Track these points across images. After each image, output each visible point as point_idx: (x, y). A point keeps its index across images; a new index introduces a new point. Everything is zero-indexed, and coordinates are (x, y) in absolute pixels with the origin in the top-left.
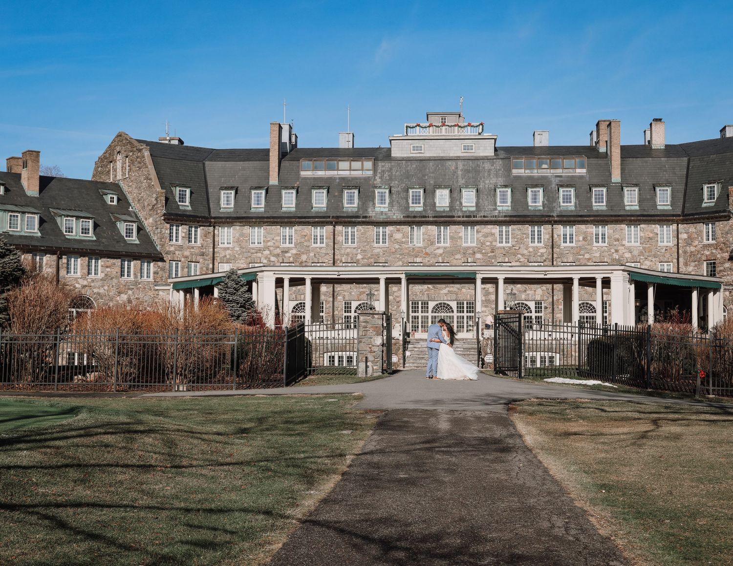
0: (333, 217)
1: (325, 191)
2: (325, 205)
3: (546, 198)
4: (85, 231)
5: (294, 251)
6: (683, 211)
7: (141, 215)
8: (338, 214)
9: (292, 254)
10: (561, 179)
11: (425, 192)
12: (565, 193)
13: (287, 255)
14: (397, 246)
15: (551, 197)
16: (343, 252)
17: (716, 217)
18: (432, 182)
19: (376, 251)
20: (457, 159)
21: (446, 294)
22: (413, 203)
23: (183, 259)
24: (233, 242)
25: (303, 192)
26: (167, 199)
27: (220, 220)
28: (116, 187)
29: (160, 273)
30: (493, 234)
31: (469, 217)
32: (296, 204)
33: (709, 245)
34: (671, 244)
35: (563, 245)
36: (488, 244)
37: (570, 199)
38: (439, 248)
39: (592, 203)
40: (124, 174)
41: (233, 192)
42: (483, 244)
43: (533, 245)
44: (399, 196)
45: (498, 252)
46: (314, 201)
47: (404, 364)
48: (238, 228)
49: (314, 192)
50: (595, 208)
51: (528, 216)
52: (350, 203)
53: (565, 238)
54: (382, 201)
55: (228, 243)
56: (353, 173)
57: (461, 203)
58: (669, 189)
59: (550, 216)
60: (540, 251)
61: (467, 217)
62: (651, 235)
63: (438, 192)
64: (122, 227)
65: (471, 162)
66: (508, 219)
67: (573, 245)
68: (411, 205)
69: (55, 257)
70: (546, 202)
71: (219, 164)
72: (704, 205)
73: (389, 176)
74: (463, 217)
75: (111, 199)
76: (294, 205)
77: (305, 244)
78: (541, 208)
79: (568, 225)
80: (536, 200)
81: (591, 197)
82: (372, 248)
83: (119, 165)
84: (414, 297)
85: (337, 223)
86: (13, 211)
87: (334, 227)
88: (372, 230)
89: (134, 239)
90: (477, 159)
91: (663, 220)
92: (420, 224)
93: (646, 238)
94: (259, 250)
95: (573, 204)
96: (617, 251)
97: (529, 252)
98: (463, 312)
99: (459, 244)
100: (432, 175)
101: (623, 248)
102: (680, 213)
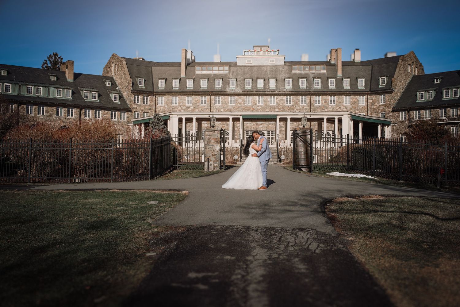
0: (210, 92)
1: (206, 80)
2: (206, 86)
3: (308, 83)
4: (94, 97)
5: (192, 108)
6: (370, 90)
7: (122, 91)
8: (213, 91)
9: (191, 109)
10: (314, 75)
11: (252, 80)
12: (317, 81)
13: (189, 109)
14: (239, 105)
15: (310, 83)
16: (215, 108)
17: (386, 92)
18: (255, 76)
19: (230, 107)
20: (267, 66)
21: (262, 127)
22: (247, 86)
23: (141, 111)
24: (164, 103)
25: (196, 81)
26: (133, 83)
27: (158, 93)
28: (111, 79)
29: (130, 117)
30: (283, 100)
31: (273, 92)
32: (193, 86)
33: (382, 105)
34: (364, 105)
35: (315, 105)
36: (281, 104)
37: (319, 84)
38: (259, 106)
39: (328, 85)
40: (115, 72)
41: (164, 81)
42: (279, 104)
43: (302, 105)
44: (240, 82)
45: (286, 108)
46: (201, 85)
47: (241, 160)
48: (166, 97)
49: (201, 80)
50: (330, 88)
51: (300, 92)
52: (218, 85)
53: (316, 102)
54: (233, 85)
55: (162, 104)
56: (219, 72)
57: (269, 86)
58: (364, 80)
59: (310, 92)
60: (305, 108)
61: (271, 92)
62: (356, 100)
63: (259, 81)
64: (112, 96)
65: (273, 67)
66: (290, 93)
67: (320, 105)
68: (246, 86)
69: (79, 110)
70: (308, 85)
71: (158, 68)
72: (380, 87)
73: (236, 73)
74: (270, 92)
75: (108, 84)
76: (192, 87)
77: (197, 104)
78: (306, 88)
79: (318, 96)
80: (303, 84)
81: (328, 83)
82: (228, 106)
83: (113, 68)
84: (247, 129)
85: (212, 95)
86: (58, 88)
87: (211, 96)
88: (228, 97)
89: (118, 101)
90: (276, 66)
91: (361, 94)
92: (250, 95)
93: (353, 102)
94: (176, 107)
95: (320, 86)
96: (340, 108)
97: (300, 108)
98: (270, 136)
99: (268, 104)
100: (255, 73)
101: (343, 106)
102: (369, 90)
